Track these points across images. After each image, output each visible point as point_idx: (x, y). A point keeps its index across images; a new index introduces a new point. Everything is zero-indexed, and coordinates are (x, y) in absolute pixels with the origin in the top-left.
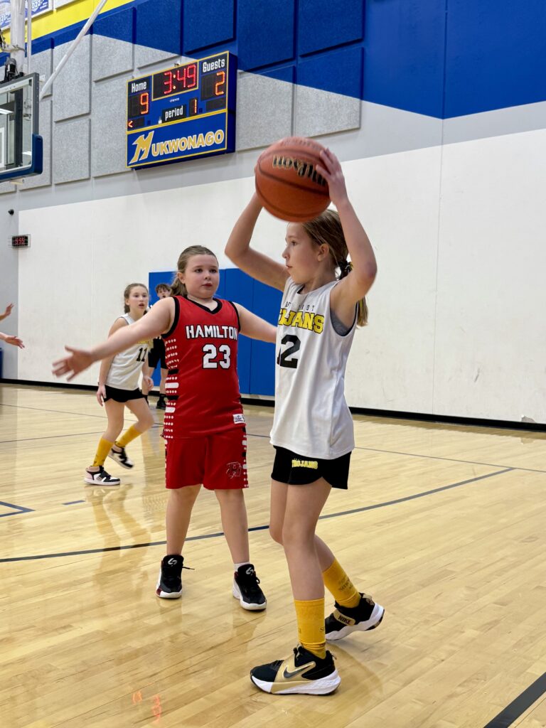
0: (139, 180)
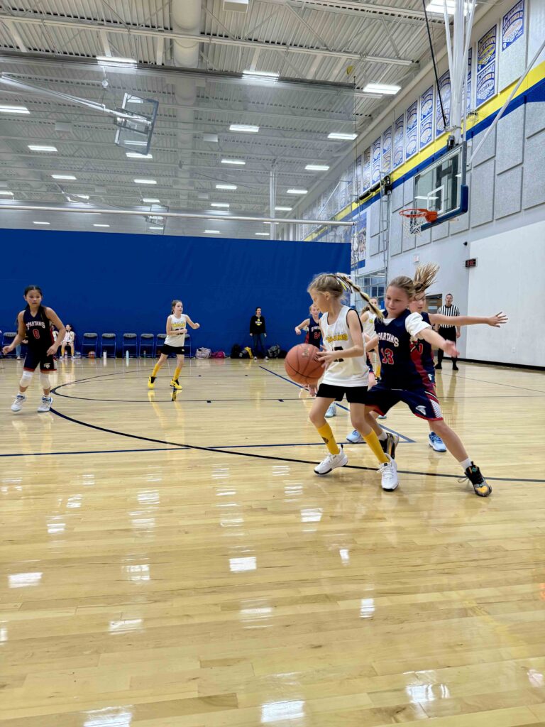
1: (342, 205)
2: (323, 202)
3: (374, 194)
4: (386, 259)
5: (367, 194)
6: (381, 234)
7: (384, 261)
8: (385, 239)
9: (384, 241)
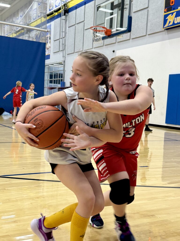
0: (168, 34)
1: (34, 18)
2: (20, 14)
3: (56, 14)
4: (64, 55)
5: (52, 13)
6: (61, 40)
7: (63, 57)
8: (64, 43)
9: (63, 44)
